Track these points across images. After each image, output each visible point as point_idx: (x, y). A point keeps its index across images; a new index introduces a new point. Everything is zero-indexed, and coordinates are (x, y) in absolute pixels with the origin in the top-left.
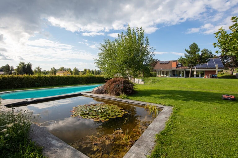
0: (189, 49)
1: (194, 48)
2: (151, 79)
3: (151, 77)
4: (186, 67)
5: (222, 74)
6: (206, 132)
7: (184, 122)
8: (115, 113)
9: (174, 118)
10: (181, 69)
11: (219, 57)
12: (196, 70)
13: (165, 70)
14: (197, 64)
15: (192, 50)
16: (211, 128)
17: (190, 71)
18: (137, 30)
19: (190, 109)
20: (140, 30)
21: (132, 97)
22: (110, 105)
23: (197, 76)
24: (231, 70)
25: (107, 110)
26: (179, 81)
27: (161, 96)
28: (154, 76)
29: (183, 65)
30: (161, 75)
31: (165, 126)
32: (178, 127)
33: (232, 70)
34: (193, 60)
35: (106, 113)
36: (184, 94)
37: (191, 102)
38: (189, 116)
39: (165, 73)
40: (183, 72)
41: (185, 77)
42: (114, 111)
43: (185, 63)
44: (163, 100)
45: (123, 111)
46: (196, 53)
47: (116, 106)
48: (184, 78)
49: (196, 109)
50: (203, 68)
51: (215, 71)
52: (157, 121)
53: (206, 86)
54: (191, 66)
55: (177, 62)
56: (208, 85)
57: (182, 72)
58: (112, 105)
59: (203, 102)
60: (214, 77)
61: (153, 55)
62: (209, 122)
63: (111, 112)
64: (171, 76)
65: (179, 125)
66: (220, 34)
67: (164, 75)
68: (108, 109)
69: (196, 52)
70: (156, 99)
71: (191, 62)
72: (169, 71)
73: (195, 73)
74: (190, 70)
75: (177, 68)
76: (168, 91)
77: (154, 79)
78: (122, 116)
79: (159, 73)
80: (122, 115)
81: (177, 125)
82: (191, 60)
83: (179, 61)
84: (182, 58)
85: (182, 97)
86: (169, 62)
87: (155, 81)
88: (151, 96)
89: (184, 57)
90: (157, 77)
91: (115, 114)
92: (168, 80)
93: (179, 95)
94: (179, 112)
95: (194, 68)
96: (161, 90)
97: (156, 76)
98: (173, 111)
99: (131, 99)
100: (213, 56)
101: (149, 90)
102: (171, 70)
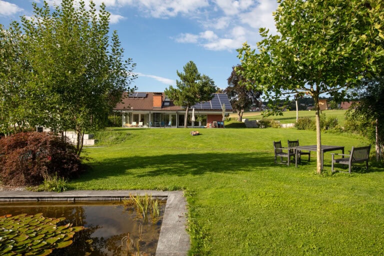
0: (184, 73)
1: (191, 71)
2: (111, 133)
3: (111, 128)
4: (178, 108)
5: (228, 121)
6: (255, 227)
7: (216, 219)
8: (44, 239)
9: (197, 215)
10: (170, 111)
11: (225, 91)
12: (195, 113)
13: (140, 113)
14: (197, 102)
15: (188, 75)
16: (257, 217)
17: (186, 114)
18: (90, 8)
19: (213, 190)
20: (101, 11)
21: (81, 183)
22: (16, 217)
23: (196, 124)
24: (239, 115)
25: (11, 237)
26: (170, 134)
27: (148, 169)
28: (116, 126)
29: (174, 103)
30: (130, 123)
31: (189, 237)
32: (211, 232)
33: (241, 114)
34: (190, 94)
35: (11, 247)
36: (190, 161)
37: (207, 175)
38: (216, 203)
39: (140, 119)
40: (174, 116)
41: (178, 127)
42: (37, 235)
43: (177, 99)
44: (157, 180)
45: (68, 228)
46: (195, 81)
47: (40, 217)
48: (175, 128)
49: (221, 188)
50: (205, 110)
51: (221, 116)
52: (167, 230)
53: (216, 142)
54: (186, 105)
55: (162, 97)
56: (217, 140)
57: (172, 116)
58: (23, 215)
59: (225, 173)
60: (220, 126)
61: (132, 78)
62: (250, 208)
63: (29, 241)
64: (153, 126)
65: (211, 226)
66: (244, 52)
67: (138, 123)
68: (11, 233)
69: (195, 79)
70: (141, 178)
71: (187, 97)
72: (148, 114)
73: (193, 119)
74: (187, 112)
75: (163, 109)
76: (158, 157)
77: (119, 132)
78: (71, 242)
79: (126, 119)
80: (71, 239)
81: (207, 229)
82: (188, 94)
83: (167, 93)
84: (173, 90)
85: (190, 168)
86: (147, 95)
87: (123, 136)
88: (128, 174)
89: (175, 87)
90: (122, 128)
91: (45, 243)
92: (150, 134)
93: (181, 163)
94: (198, 199)
95: (192, 110)
96: (143, 156)
97: (120, 125)
98: (186, 199)
99: (81, 189)
100: (216, 88)
101: (116, 159)
102: (152, 112)
